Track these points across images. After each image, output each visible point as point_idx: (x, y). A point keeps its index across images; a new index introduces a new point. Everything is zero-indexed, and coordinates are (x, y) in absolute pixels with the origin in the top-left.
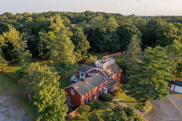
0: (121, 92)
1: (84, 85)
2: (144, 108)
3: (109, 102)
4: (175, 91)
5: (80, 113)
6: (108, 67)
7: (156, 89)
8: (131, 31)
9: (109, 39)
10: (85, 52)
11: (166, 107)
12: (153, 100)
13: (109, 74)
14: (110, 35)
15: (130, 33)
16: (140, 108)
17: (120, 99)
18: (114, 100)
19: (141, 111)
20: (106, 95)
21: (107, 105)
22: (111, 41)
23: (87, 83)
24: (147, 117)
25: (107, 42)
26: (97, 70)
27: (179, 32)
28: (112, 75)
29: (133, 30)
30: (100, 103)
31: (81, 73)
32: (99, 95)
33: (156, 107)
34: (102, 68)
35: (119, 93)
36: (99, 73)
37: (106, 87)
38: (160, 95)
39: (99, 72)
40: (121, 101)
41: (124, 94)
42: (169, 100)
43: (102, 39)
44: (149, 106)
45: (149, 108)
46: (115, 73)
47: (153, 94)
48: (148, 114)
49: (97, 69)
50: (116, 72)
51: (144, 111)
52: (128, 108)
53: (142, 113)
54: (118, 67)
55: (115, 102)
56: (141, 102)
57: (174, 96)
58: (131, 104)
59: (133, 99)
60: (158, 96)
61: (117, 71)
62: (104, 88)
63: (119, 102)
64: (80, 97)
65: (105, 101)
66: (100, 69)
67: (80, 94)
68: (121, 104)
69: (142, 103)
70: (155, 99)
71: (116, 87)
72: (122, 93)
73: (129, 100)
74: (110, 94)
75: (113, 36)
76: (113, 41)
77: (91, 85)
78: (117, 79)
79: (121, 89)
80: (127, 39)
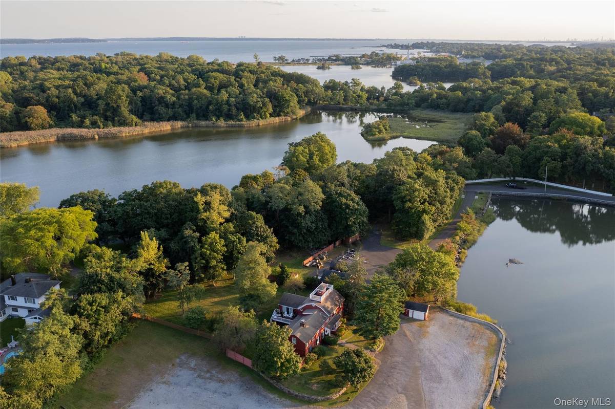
0: (345, 329)
1: (305, 330)
2: (375, 347)
3: (334, 345)
4: (414, 317)
5: (306, 363)
6: (326, 300)
7: (385, 325)
8: (348, 206)
9: (309, 224)
10: (272, 258)
11: (400, 342)
12: (384, 337)
13: (329, 309)
14: (310, 215)
15: (347, 211)
16: (371, 347)
17: (346, 340)
18: (339, 342)
19: (372, 351)
20: (330, 337)
21: (333, 350)
22: (314, 228)
23: (307, 326)
24: (378, 357)
25: (306, 230)
26: (313, 306)
27: (432, 197)
28: (332, 309)
29: (351, 203)
30: (325, 348)
31: (284, 308)
32: (321, 338)
33: (388, 344)
34: (320, 302)
35: (343, 332)
36: (317, 310)
37: (328, 327)
38: (390, 331)
39: (316, 308)
40: (347, 343)
41: (350, 332)
42: (404, 332)
43: (298, 226)
44: (380, 344)
45: (381, 347)
46: (336, 305)
47: (383, 331)
48: (379, 353)
49: (314, 304)
50: (337, 303)
51: (375, 351)
52: (357, 350)
53: (372, 353)
54: (338, 295)
55: (341, 345)
56: (370, 340)
57: (412, 326)
58: (360, 344)
59: (362, 338)
60: (388, 332)
61: (338, 301)
62: (326, 329)
63: (344, 343)
64: (304, 345)
65: (329, 345)
66: (317, 305)
67: (305, 342)
68: (348, 345)
69: (373, 341)
70: (385, 335)
71: (338, 324)
72: (347, 330)
73: (357, 340)
74: (333, 336)
75: (316, 216)
76: (317, 227)
77: (313, 329)
78: (338, 312)
79: (345, 326)
80: (343, 222)
